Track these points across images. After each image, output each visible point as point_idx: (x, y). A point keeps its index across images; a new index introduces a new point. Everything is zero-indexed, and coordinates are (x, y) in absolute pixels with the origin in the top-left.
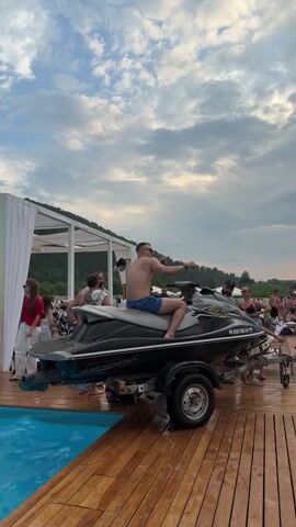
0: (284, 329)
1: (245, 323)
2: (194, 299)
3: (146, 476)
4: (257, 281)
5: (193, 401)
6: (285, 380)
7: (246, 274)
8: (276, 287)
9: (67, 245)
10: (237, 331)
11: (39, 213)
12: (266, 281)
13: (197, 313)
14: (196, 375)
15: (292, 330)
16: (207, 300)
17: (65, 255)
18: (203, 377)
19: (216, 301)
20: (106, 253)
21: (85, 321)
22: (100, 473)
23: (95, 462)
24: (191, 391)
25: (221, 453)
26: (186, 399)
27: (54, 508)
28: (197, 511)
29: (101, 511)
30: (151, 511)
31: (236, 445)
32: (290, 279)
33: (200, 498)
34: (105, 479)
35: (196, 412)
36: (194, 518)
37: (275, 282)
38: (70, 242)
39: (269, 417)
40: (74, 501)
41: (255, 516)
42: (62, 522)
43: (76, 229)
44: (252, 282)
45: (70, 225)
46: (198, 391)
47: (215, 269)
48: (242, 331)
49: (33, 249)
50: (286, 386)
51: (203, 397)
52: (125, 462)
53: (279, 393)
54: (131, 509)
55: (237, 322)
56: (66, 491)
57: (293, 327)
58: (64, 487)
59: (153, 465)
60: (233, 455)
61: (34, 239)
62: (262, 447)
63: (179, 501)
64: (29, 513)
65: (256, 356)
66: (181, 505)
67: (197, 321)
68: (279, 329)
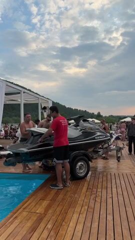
0: (117, 137)
1: (102, 134)
2: (80, 124)
3: (63, 199)
4: (104, 116)
5: (80, 168)
6: (118, 159)
7: (99, 113)
8: (112, 118)
9: (20, 100)
10: (99, 138)
11: (7, 85)
12: (108, 116)
13: (81, 130)
14: (82, 157)
15: (120, 137)
16: (86, 124)
17: (19, 105)
18: (84, 157)
19: (89, 125)
20: (38, 104)
21: (32, 135)
22: (43, 199)
23: (40, 194)
24: (79, 164)
25: (94, 190)
26: (78, 167)
27: (25, 214)
28: (86, 212)
29: (45, 214)
30: (66, 213)
31: (100, 186)
32: (118, 115)
33: (86, 207)
34: (45, 201)
35: (81, 173)
36: (84, 215)
37: (112, 116)
38: (21, 99)
39: (113, 174)
40: (33, 211)
41: (109, 214)
42: (29, 219)
43: (24, 93)
44: (102, 116)
45: (21, 91)
46: (83, 163)
47: (85, 111)
48: (101, 137)
49: (4, 102)
50: (119, 161)
51: (84, 166)
52: (53, 195)
53: (116, 164)
54: (58, 213)
55: (99, 134)
56: (29, 207)
57: (121, 136)
58: (28, 205)
59: (65, 195)
60: (99, 190)
61: (5, 98)
62: (111, 187)
63: (78, 209)
64: (14, 216)
65: (106, 148)
66: (79, 211)
67: (81, 134)
68: (114, 137)
